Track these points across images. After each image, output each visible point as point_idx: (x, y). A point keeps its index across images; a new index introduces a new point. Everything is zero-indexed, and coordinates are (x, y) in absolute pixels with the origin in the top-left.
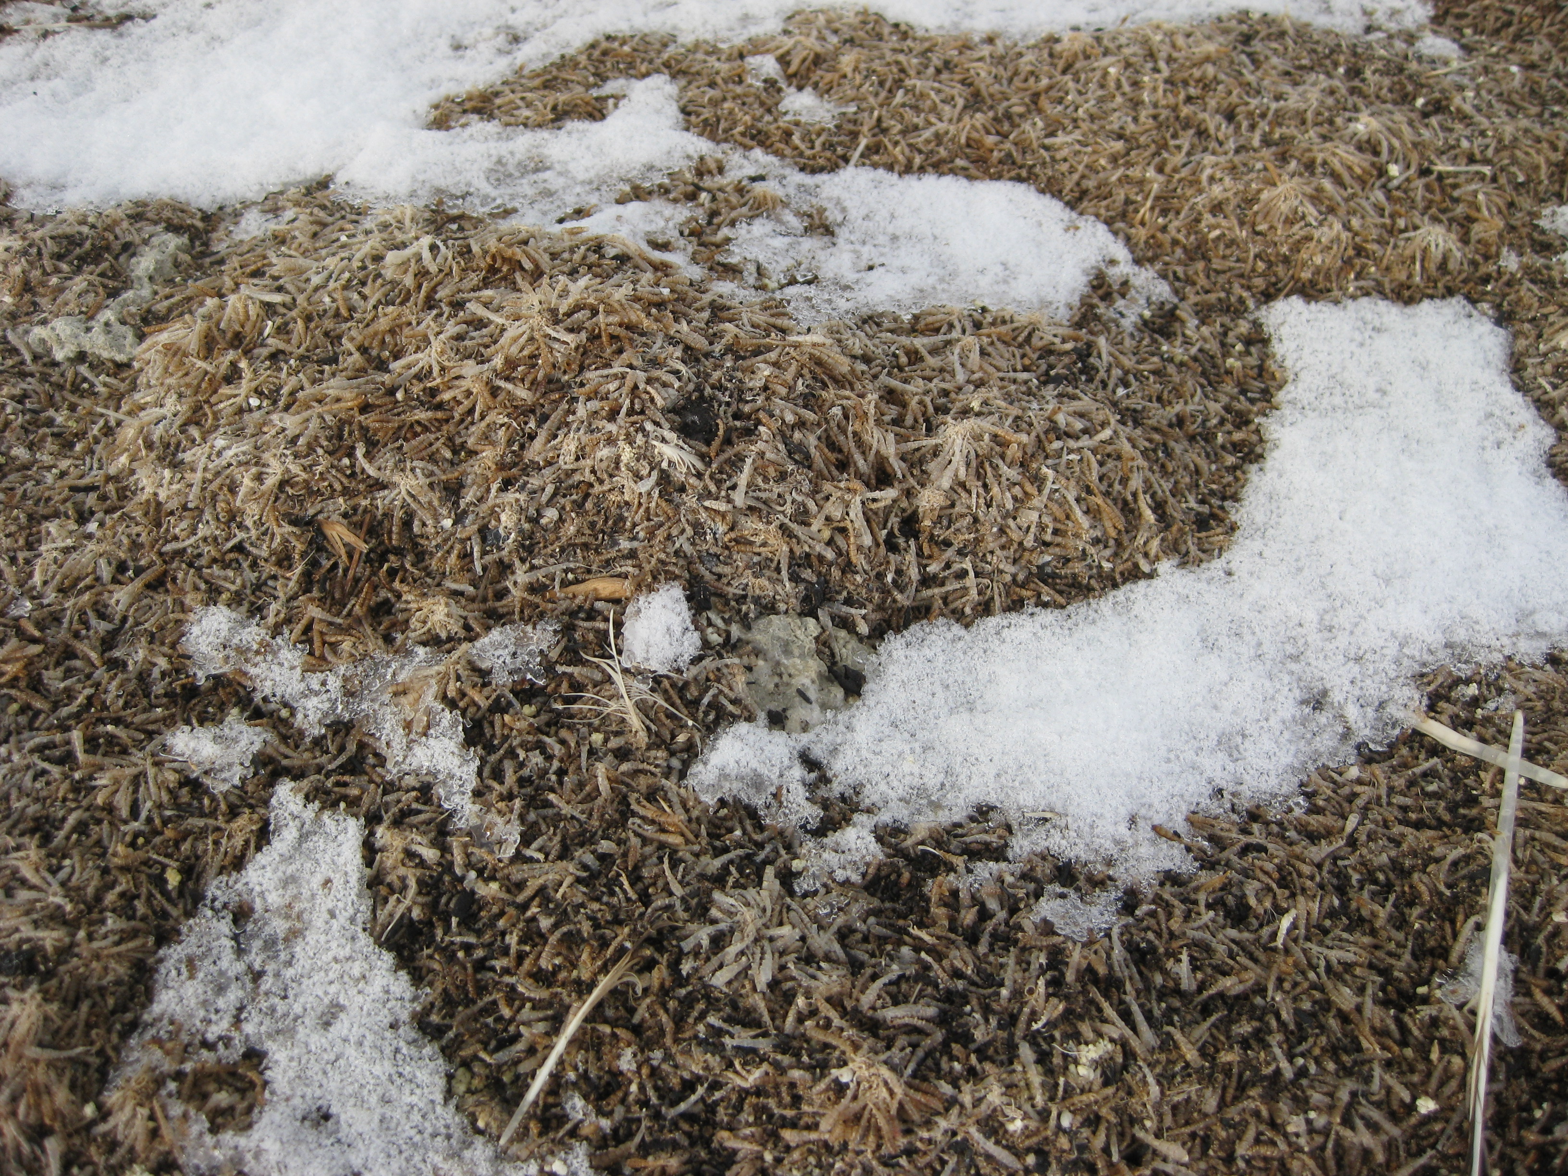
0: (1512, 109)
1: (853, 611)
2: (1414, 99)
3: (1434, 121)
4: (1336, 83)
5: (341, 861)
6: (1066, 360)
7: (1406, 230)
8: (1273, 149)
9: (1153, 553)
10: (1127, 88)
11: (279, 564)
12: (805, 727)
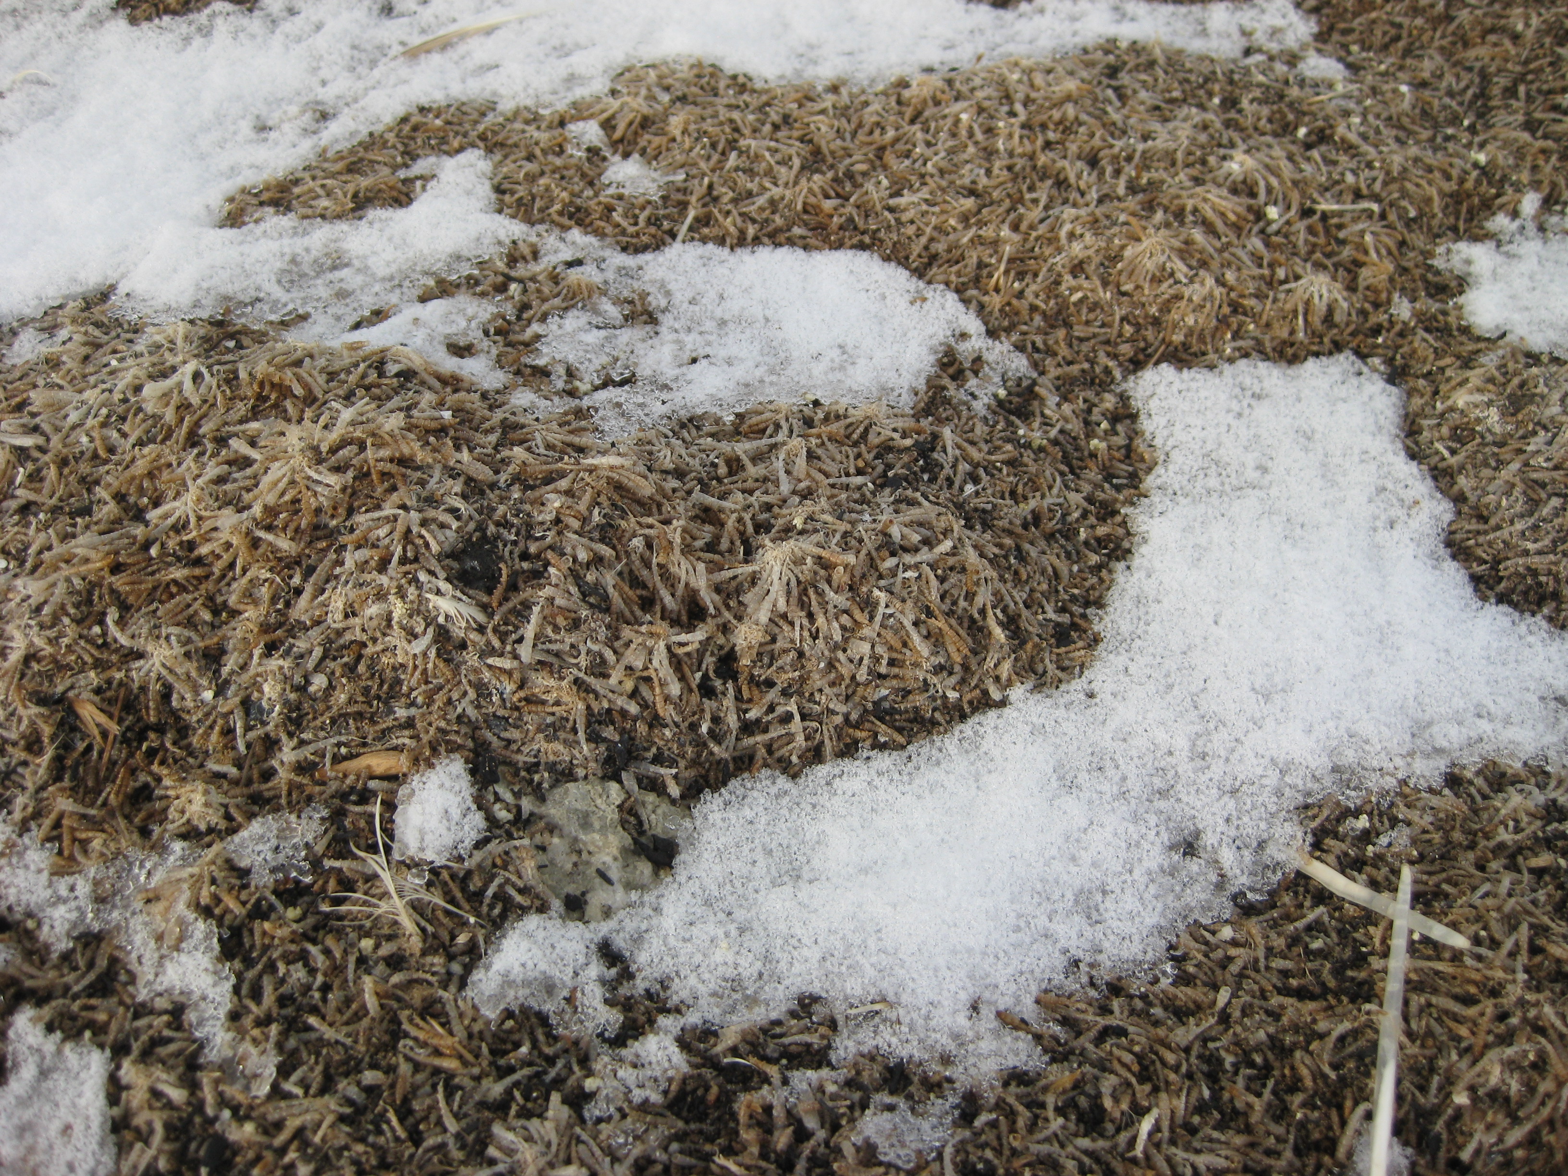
0: (1402, 134)
1: (662, 771)
2: (1296, 128)
3: (1315, 154)
4: (1210, 116)
5: (82, 1102)
6: (906, 458)
7: (1286, 281)
8: (1140, 196)
9: (1004, 676)
10: (979, 136)
11: (29, 748)
12: (607, 913)
